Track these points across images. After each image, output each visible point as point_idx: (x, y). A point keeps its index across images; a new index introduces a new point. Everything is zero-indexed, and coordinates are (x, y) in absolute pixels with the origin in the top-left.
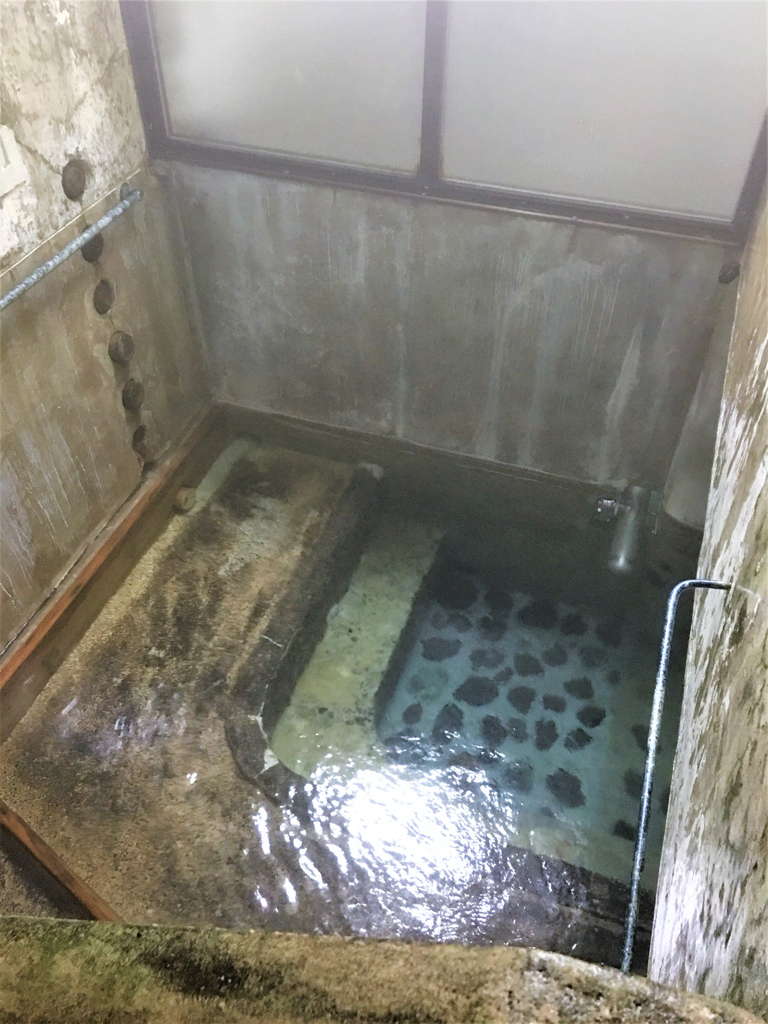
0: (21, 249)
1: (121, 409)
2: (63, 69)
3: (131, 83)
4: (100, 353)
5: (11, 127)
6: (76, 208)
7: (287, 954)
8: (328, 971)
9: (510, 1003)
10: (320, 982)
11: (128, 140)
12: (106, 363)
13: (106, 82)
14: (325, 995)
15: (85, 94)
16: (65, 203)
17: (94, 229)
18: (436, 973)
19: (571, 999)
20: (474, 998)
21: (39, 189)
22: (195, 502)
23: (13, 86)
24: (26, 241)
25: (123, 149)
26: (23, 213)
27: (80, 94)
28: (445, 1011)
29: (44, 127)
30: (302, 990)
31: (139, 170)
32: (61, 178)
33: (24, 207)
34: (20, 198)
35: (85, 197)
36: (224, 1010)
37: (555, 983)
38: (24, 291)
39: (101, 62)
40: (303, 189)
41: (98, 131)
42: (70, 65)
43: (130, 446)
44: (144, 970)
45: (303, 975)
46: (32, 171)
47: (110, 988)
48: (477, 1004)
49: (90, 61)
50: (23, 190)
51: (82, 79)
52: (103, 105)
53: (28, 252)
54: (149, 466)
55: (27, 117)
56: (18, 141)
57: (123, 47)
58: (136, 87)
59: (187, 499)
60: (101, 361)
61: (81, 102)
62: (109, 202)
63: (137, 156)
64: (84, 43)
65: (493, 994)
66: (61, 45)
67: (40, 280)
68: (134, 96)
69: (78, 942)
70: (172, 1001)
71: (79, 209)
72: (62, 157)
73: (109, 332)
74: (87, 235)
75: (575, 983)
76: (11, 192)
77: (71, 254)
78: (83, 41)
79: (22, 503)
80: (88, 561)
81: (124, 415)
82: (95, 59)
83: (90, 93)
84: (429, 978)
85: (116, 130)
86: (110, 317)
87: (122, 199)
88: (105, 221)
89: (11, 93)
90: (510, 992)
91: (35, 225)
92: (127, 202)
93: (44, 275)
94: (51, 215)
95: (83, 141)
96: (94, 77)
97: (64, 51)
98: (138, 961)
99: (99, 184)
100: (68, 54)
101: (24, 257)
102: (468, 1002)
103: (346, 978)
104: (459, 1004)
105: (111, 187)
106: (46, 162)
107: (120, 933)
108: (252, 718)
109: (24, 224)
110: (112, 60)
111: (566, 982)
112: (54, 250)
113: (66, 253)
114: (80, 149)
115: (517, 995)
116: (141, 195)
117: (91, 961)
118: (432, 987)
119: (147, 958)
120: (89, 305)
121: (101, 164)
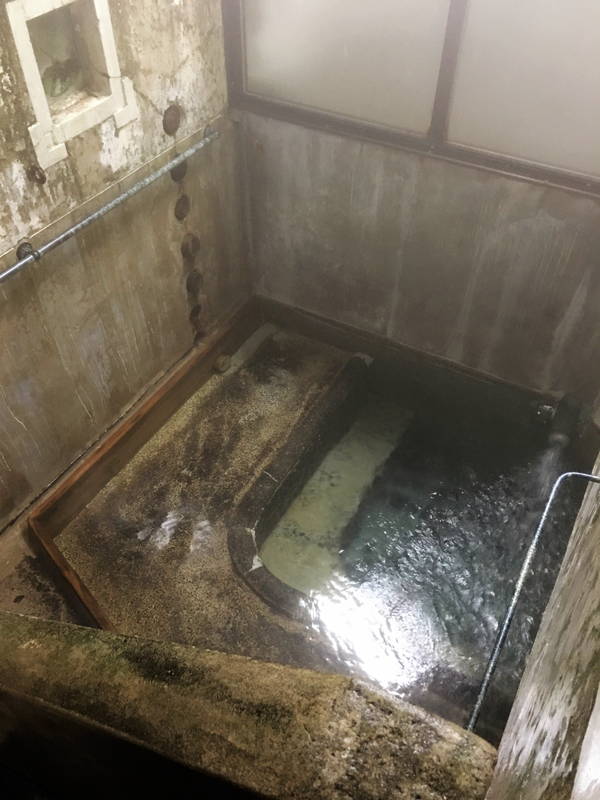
0: (128, 168)
1: (185, 291)
2: (174, 38)
3: (222, 51)
4: (175, 249)
5: (131, 78)
6: (170, 141)
7: (210, 663)
8: (232, 675)
9: (333, 707)
10: (226, 681)
11: (215, 93)
12: (178, 256)
13: (203, 49)
14: (227, 688)
15: (188, 56)
16: (163, 136)
17: (181, 158)
18: (294, 684)
19: (372, 711)
20: (312, 700)
21: (147, 125)
22: (229, 367)
23: (136, 49)
24: (131, 162)
25: (210, 100)
26: (132, 142)
27: (184, 56)
28: (294, 706)
29: (156, 81)
30: (214, 684)
31: (220, 116)
32: (162, 118)
33: (133, 137)
34: (132, 130)
35: (178, 133)
36: (166, 690)
37: (364, 700)
38: (126, 199)
39: (201, 34)
40: (339, 140)
41: (193, 85)
42: (179, 35)
43: (188, 319)
44: (123, 661)
45: (217, 676)
46: (143, 111)
47: (101, 669)
48: (313, 704)
49: (194, 33)
50: (134, 124)
51: (187, 46)
52: (200, 66)
53: (133, 170)
54: (200, 336)
55: (144, 71)
56: (135, 89)
57: (220, 24)
58: (226, 55)
59: (224, 364)
60: (176, 254)
61: (184, 63)
62: (195, 138)
63: (220, 104)
64: (191, 20)
65: (324, 700)
66: (174, 20)
67: (139, 191)
68: (222, 61)
69: (88, 640)
70: (136, 682)
71: (173, 142)
72: (165, 102)
73: (183, 234)
74: (176, 162)
75: (376, 701)
76: (126, 126)
77: (163, 174)
78: (191, 18)
79: (106, 351)
80: (147, 399)
81: (186, 296)
82: (198, 32)
83: (191, 56)
84: (289, 686)
85: (206, 85)
86: (186, 222)
87: (205, 136)
88: (191, 152)
89: (134, 53)
90: (335, 700)
91: (140, 151)
92: (207, 139)
93: (142, 188)
94: (152, 145)
95: (182, 92)
96: (196, 45)
97: (176, 24)
98: (121, 656)
99: (189, 124)
100: (179, 28)
101: (129, 173)
102: (308, 702)
103: (241, 680)
104: (303, 704)
105: (198, 126)
106: (153, 106)
107: (114, 638)
108: (248, 530)
109: (133, 150)
110: (210, 33)
111: (370, 700)
112: (152, 170)
113: (159, 173)
114: (179, 98)
115: (338, 703)
116: (219, 135)
117: (93, 652)
118: (290, 692)
119: (127, 655)
120: (171, 213)
121: (193, 110)
